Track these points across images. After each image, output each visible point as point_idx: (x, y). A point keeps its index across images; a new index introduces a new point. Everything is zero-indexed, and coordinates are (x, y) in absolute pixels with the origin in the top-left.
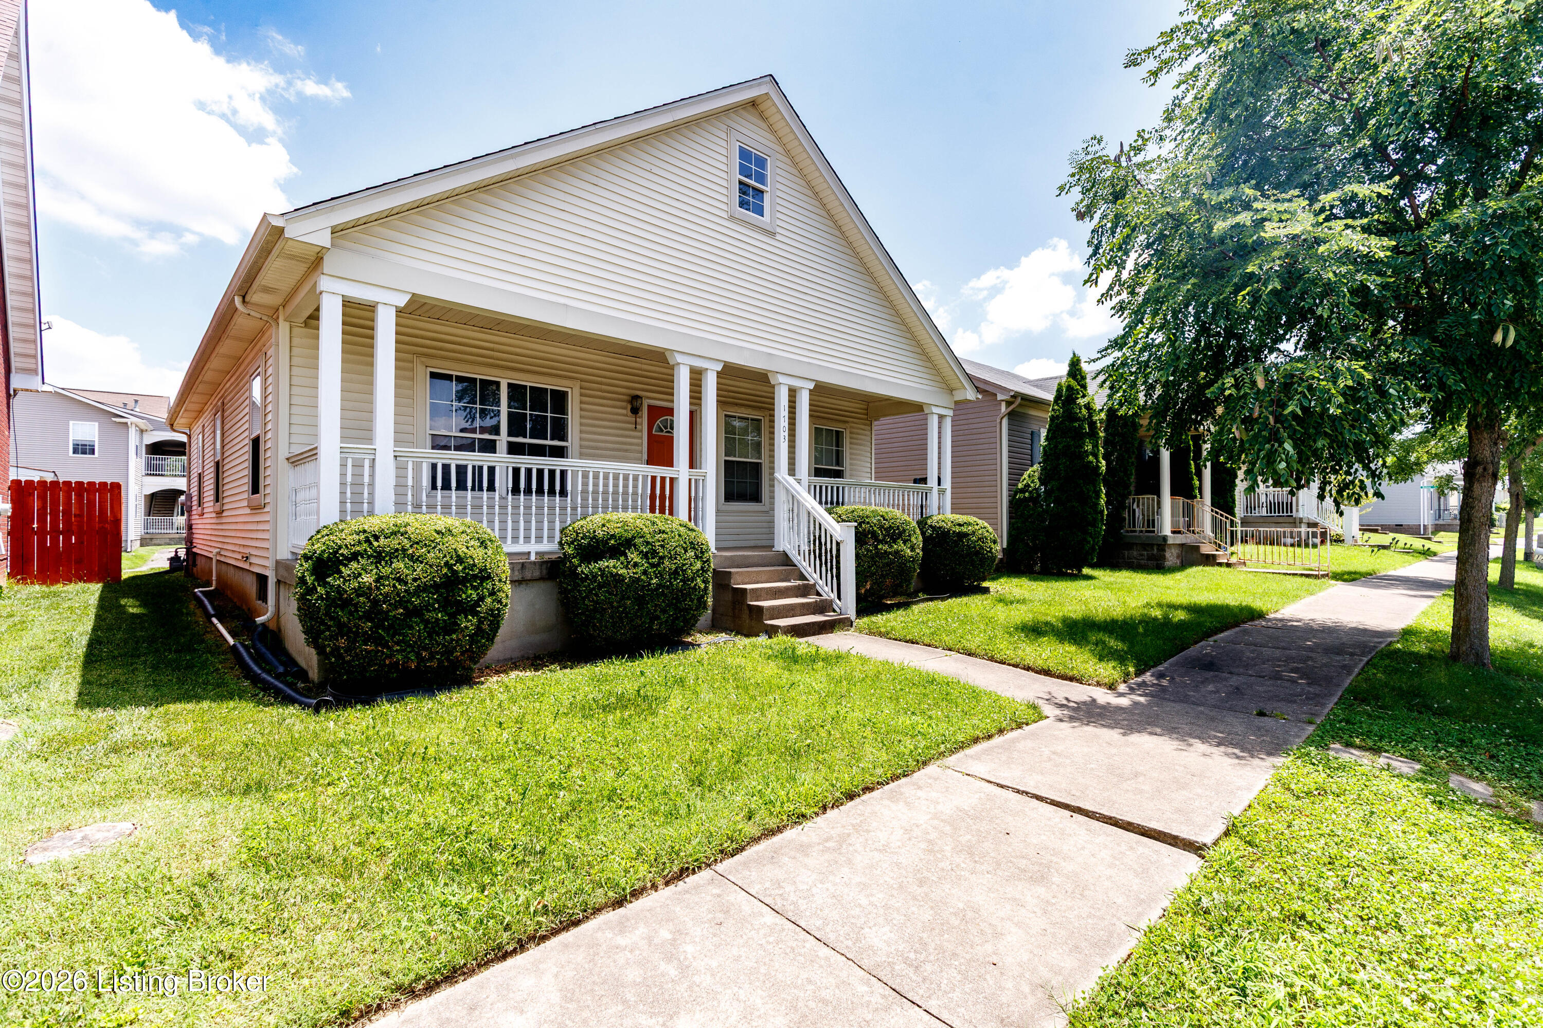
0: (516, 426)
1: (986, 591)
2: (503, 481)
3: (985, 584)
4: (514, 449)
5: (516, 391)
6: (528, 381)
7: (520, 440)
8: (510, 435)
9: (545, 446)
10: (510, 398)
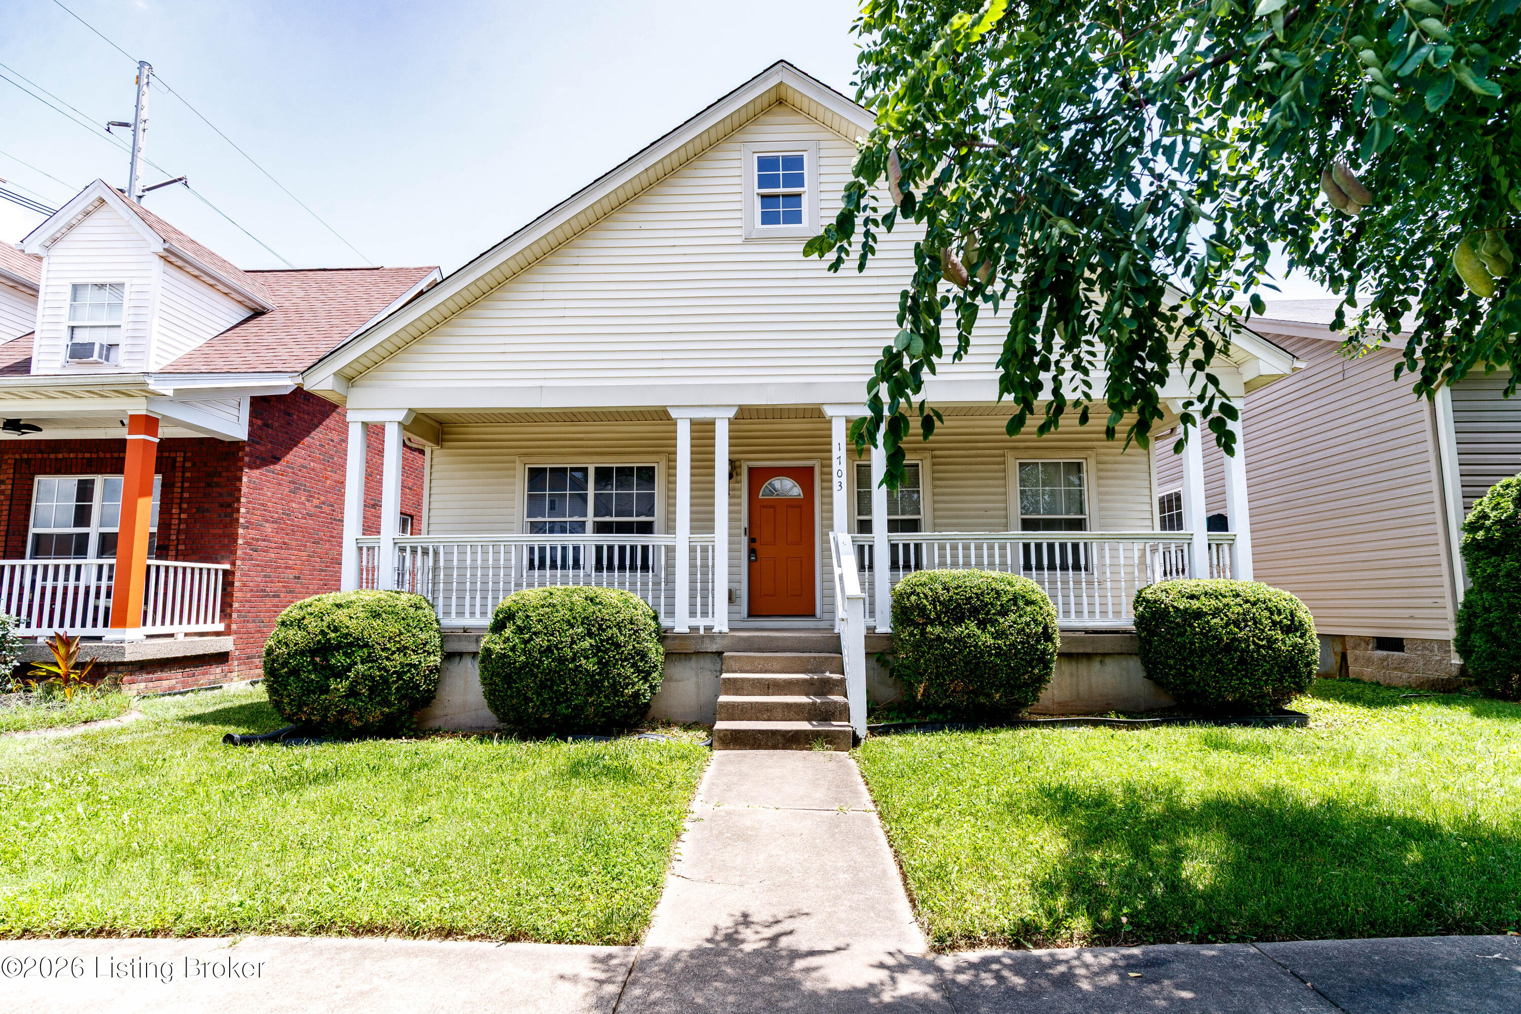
0: (602, 507)
1: (1301, 720)
2: (589, 559)
3: (1294, 705)
4: (601, 528)
5: (603, 475)
6: (614, 463)
7: (607, 519)
8: (595, 515)
9: (632, 523)
10: (597, 482)
